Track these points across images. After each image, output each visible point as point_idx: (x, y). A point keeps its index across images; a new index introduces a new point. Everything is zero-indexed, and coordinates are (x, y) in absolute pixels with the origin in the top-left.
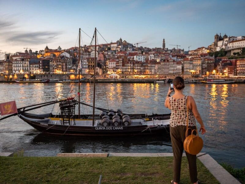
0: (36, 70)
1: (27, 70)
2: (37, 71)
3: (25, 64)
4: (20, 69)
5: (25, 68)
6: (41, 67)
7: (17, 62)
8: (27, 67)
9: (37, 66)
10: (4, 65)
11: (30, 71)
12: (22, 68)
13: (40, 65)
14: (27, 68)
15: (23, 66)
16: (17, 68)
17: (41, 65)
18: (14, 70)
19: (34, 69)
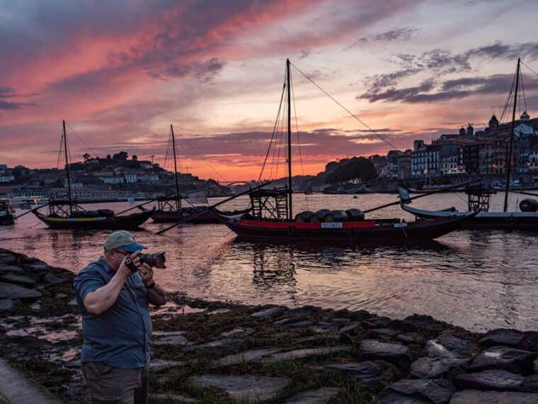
0: (452, 167)
1: (436, 169)
2: (453, 169)
3: (432, 156)
4: (424, 166)
5: (433, 165)
6: (461, 162)
7: (419, 154)
8: (436, 162)
9: (454, 160)
10: (398, 162)
11: (442, 170)
12: (426, 165)
13: (459, 156)
14: (436, 165)
15: (428, 162)
16: (419, 165)
17: (461, 156)
18: (414, 171)
19: (449, 165)
